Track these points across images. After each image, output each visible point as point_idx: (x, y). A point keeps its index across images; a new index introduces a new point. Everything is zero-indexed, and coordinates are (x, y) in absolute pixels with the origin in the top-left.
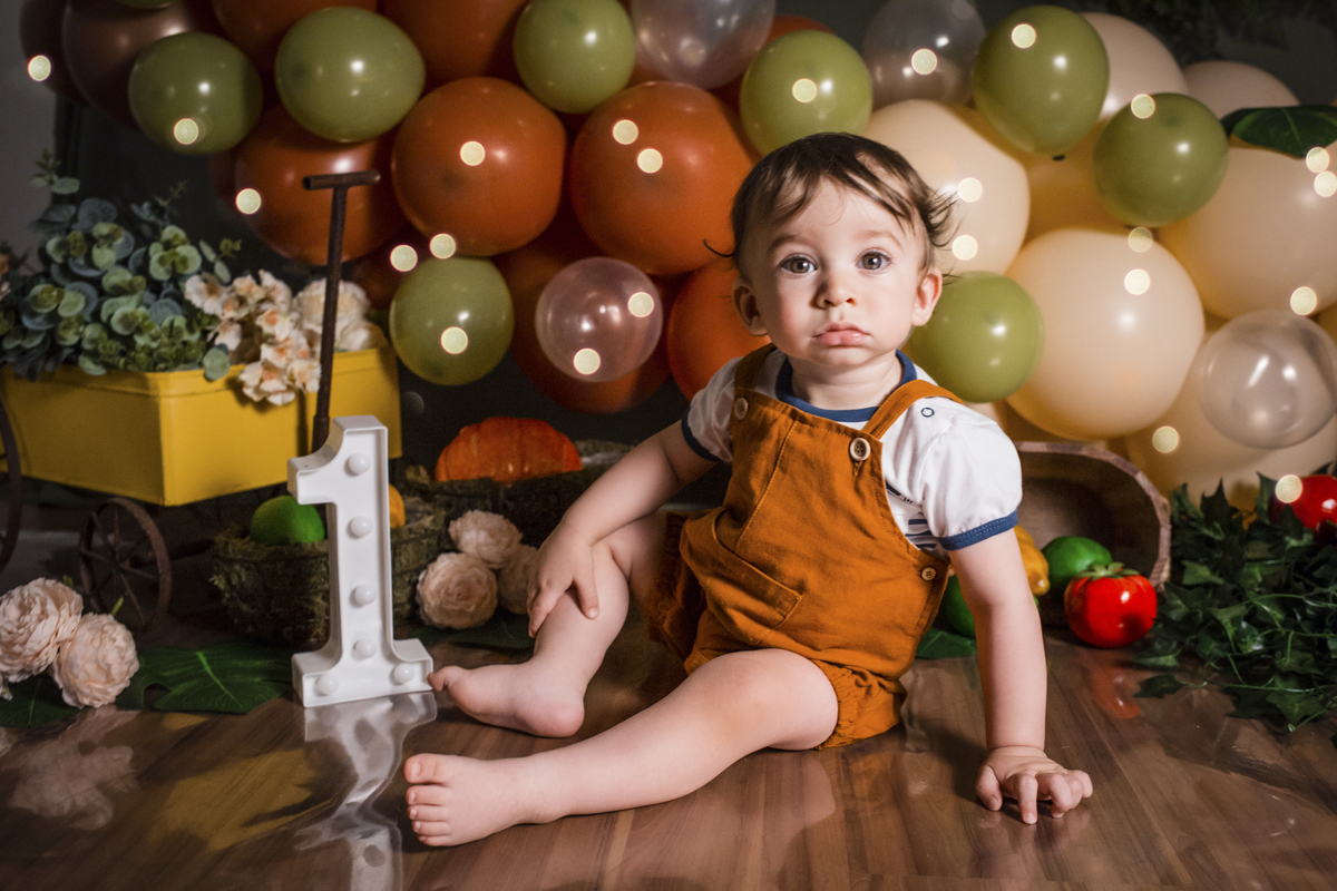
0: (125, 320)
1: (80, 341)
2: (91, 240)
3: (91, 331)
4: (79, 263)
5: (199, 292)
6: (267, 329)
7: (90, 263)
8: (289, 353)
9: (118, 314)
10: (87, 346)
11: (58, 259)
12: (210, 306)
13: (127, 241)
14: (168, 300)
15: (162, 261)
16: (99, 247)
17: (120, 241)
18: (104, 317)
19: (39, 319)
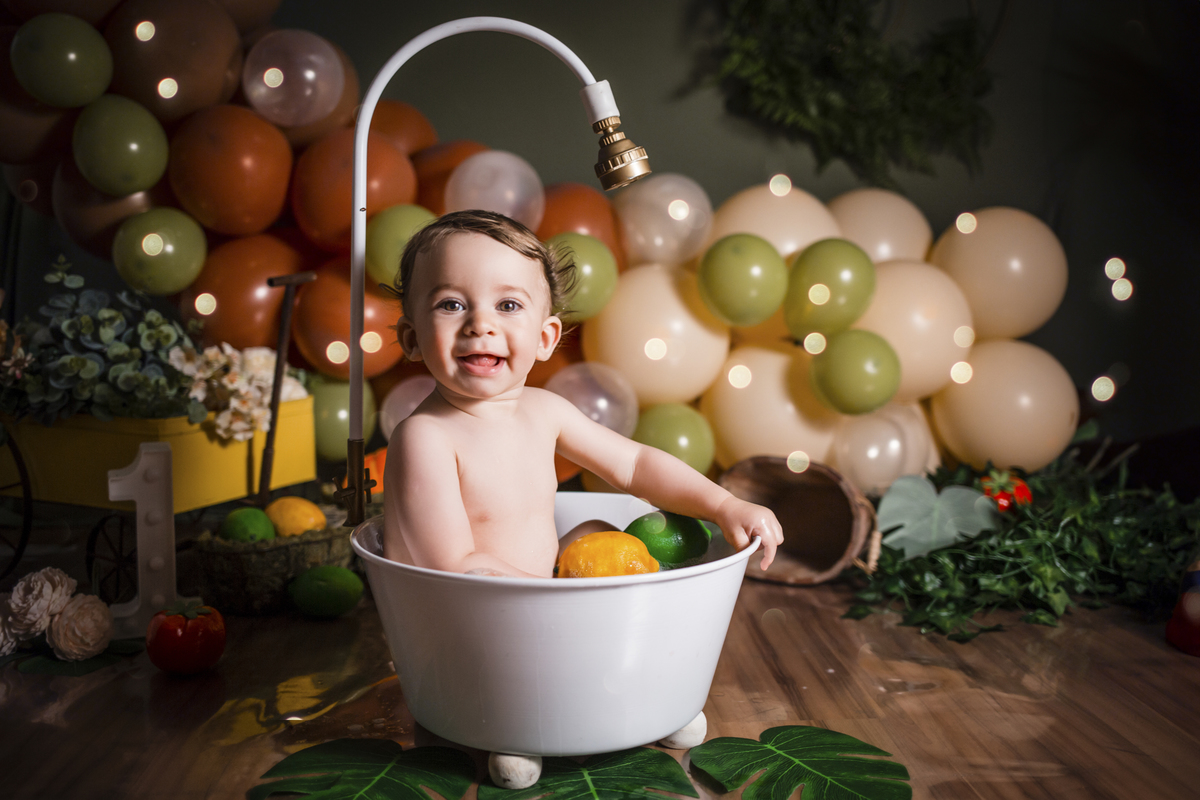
0: (128, 380)
1: (92, 396)
2: (97, 323)
3: (99, 388)
4: (87, 339)
5: (179, 359)
6: (231, 387)
7: (96, 338)
8: (250, 404)
9: (122, 376)
10: (97, 399)
11: (70, 335)
12: (188, 369)
13: (121, 323)
14: (153, 365)
15: (150, 337)
16: (104, 327)
17: (118, 322)
18: (110, 378)
19: (62, 381)
